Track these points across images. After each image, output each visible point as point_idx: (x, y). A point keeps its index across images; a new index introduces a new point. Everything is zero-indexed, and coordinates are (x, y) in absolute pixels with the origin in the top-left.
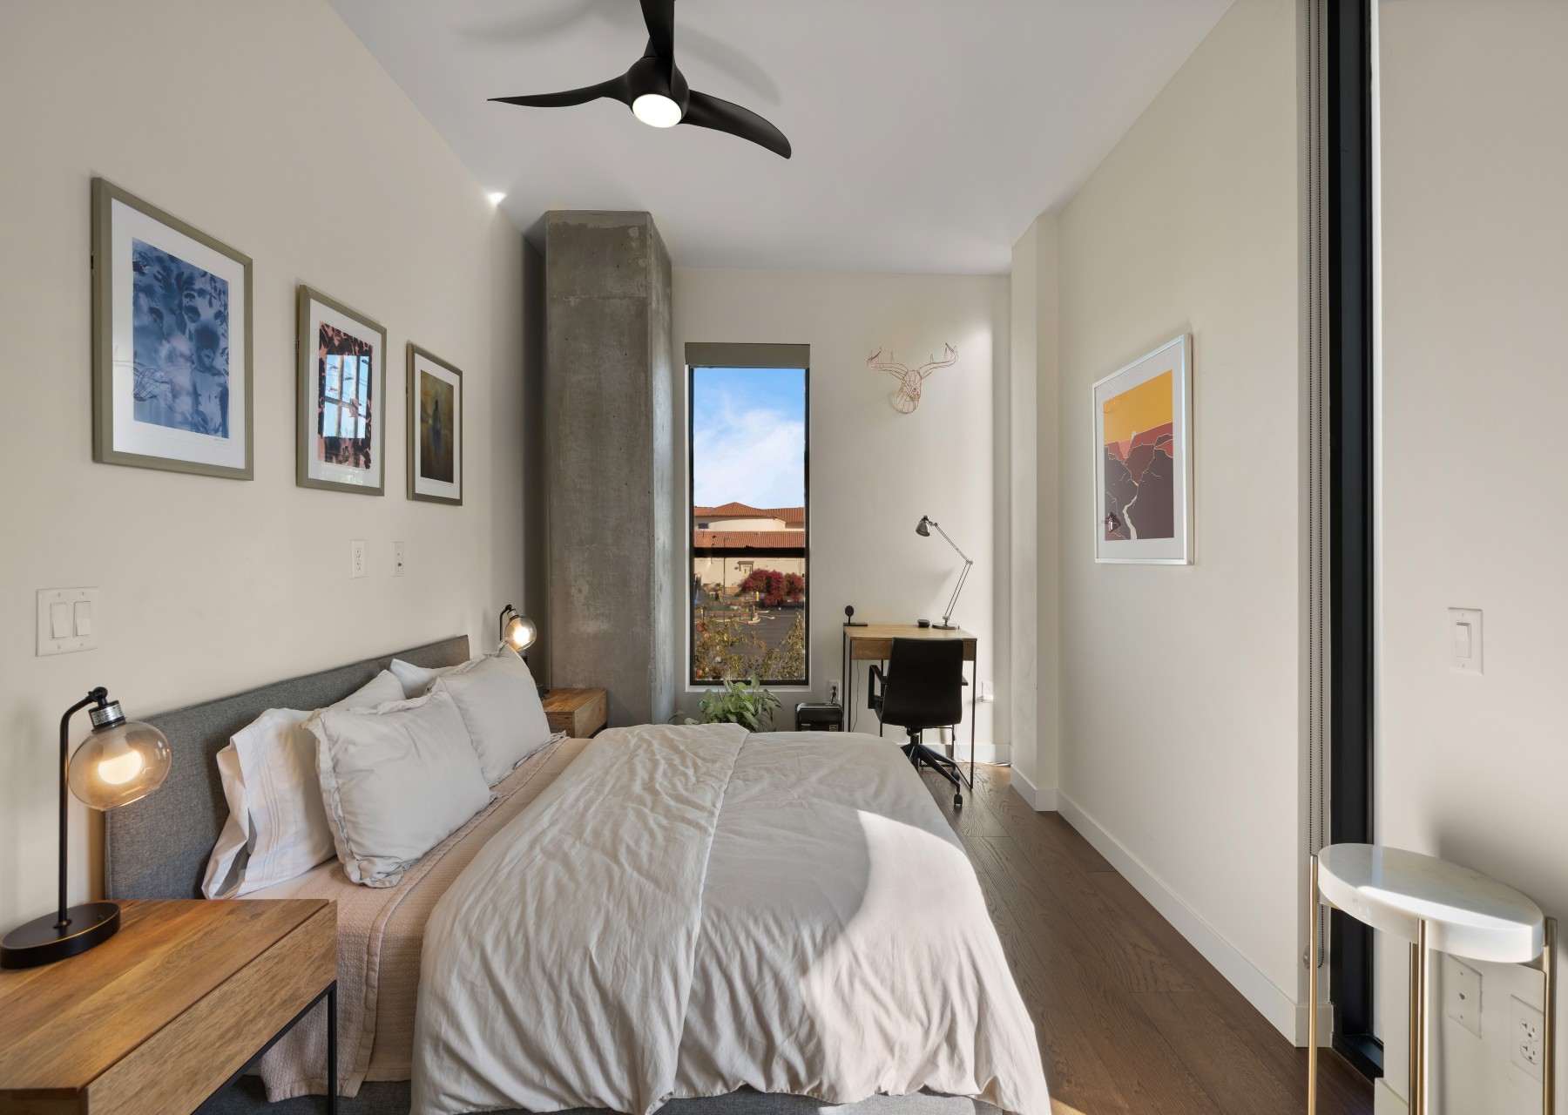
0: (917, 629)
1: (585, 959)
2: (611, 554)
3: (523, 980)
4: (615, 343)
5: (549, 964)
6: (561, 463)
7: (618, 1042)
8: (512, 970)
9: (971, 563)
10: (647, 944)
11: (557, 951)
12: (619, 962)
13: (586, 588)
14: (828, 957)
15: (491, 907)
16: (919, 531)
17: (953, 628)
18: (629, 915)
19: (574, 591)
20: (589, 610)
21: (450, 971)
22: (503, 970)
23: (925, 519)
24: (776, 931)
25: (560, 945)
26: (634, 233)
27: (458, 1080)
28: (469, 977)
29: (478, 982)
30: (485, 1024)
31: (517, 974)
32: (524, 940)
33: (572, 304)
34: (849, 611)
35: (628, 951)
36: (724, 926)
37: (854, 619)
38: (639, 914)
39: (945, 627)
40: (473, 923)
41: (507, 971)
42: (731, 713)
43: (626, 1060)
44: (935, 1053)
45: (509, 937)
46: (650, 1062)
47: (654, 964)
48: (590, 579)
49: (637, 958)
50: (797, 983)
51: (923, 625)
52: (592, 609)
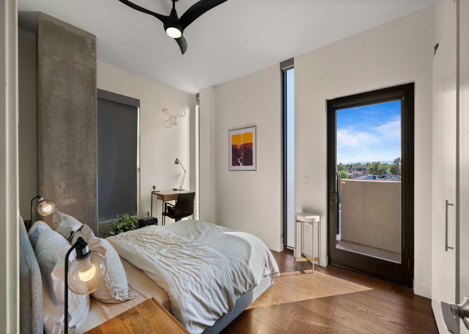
0: (173, 191)
1: (214, 281)
2: (77, 171)
3: (203, 294)
4: (79, 83)
5: (207, 286)
6: (49, 129)
7: (224, 296)
8: (200, 293)
9: (186, 171)
10: (224, 270)
11: (208, 282)
12: (221, 278)
13: (64, 186)
14: (250, 259)
15: (185, 281)
16: (175, 163)
17: (183, 190)
18: (217, 266)
19: (57, 187)
20: (65, 194)
21: (186, 302)
22: (198, 294)
23: (177, 159)
24: (241, 257)
25: (208, 280)
26: (89, 41)
27: (196, 329)
28: (191, 301)
29: (193, 301)
30: (198, 311)
31: (201, 293)
32: (199, 284)
33: (56, 59)
34: (154, 187)
35: (221, 274)
36: (233, 260)
37: (155, 190)
38: (219, 265)
39: (181, 190)
40: (184, 287)
41: (198, 293)
42: (126, 226)
43: (226, 300)
44: (264, 268)
45: (195, 285)
46: (232, 296)
47: (227, 274)
48: (66, 181)
49: (223, 274)
50: (247, 266)
51: (175, 190)
52: (67, 194)
